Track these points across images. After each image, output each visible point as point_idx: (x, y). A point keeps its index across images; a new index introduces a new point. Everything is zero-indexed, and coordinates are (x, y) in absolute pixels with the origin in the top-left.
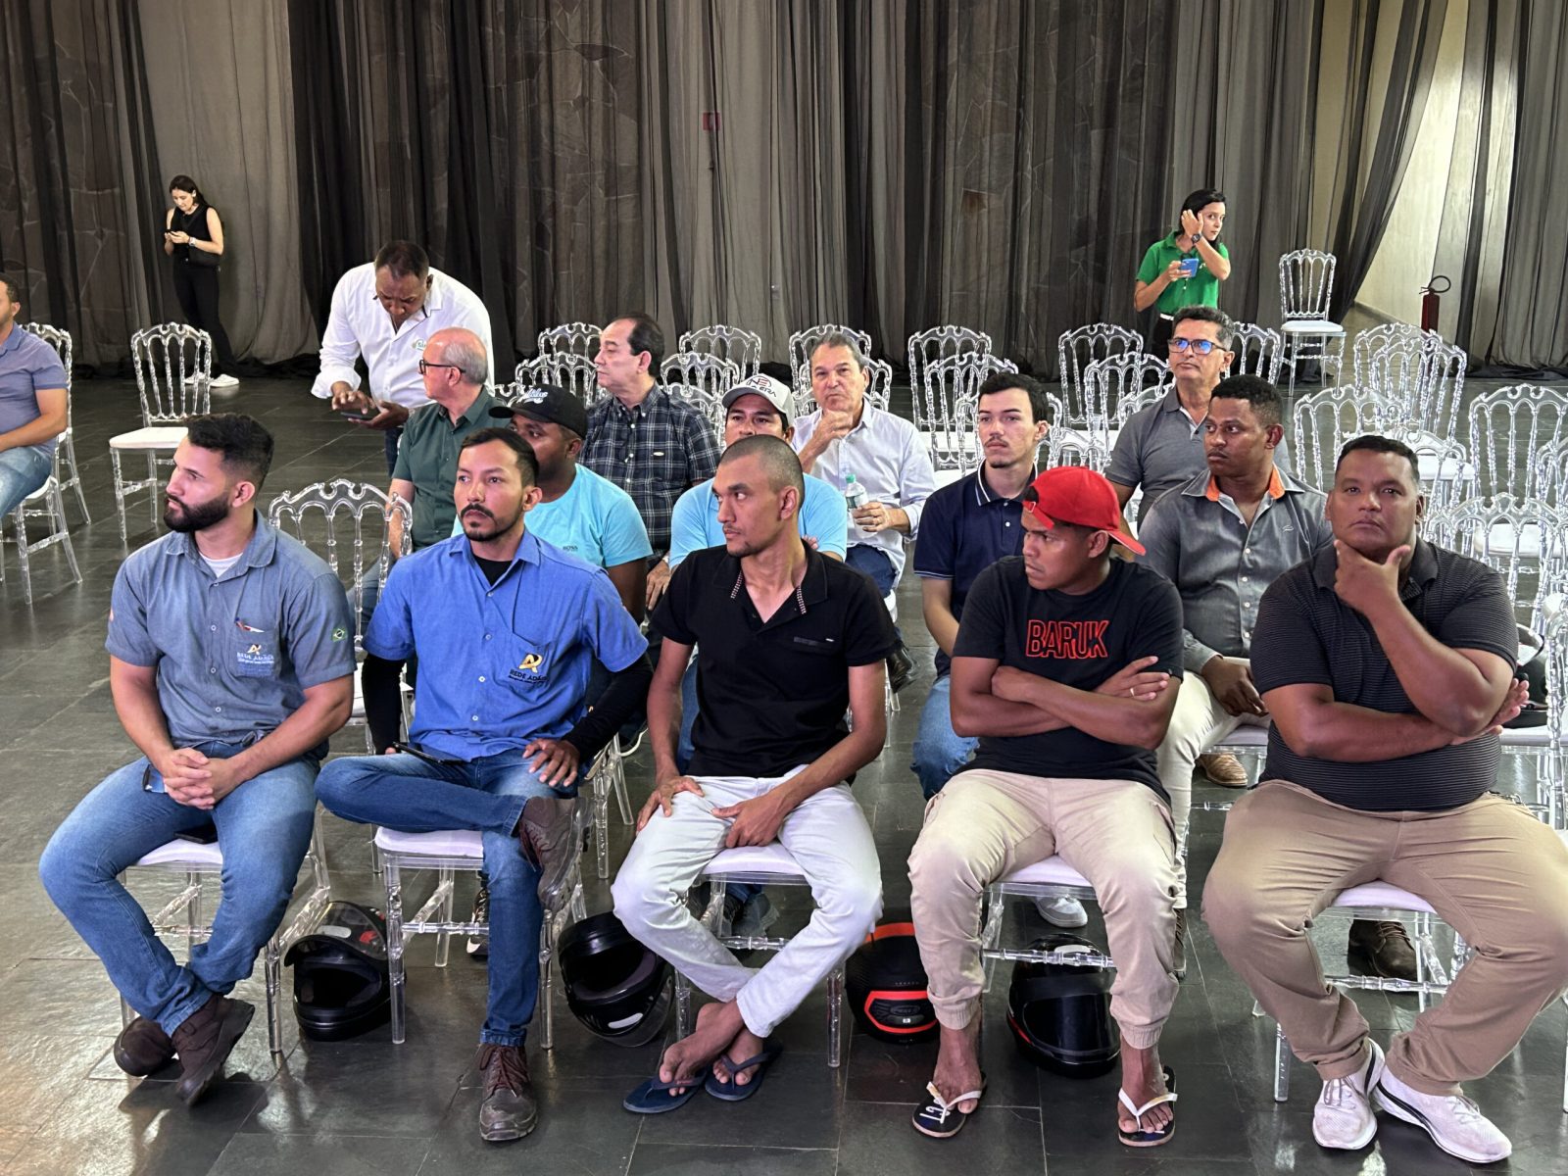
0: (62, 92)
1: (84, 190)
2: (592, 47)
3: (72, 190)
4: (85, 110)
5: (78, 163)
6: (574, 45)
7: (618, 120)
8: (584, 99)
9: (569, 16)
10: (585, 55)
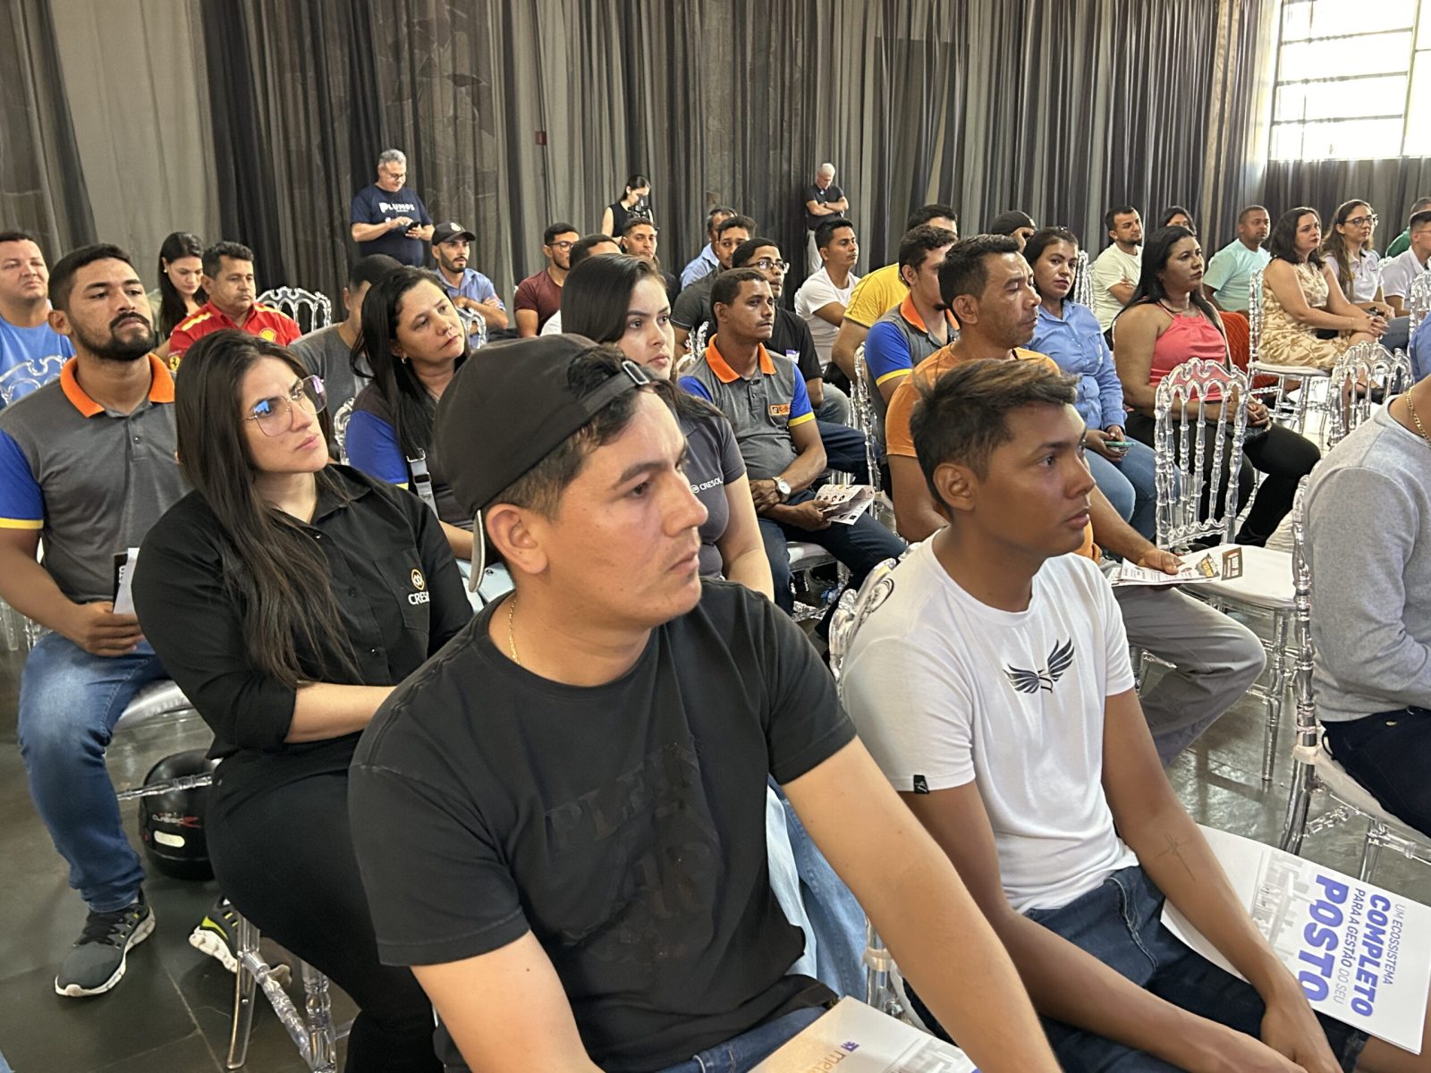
2: (463, 77)
6: (446, 74)
7: (480, 135)
8: (456, 117)
9: (442, 50)
10: (455, 82)
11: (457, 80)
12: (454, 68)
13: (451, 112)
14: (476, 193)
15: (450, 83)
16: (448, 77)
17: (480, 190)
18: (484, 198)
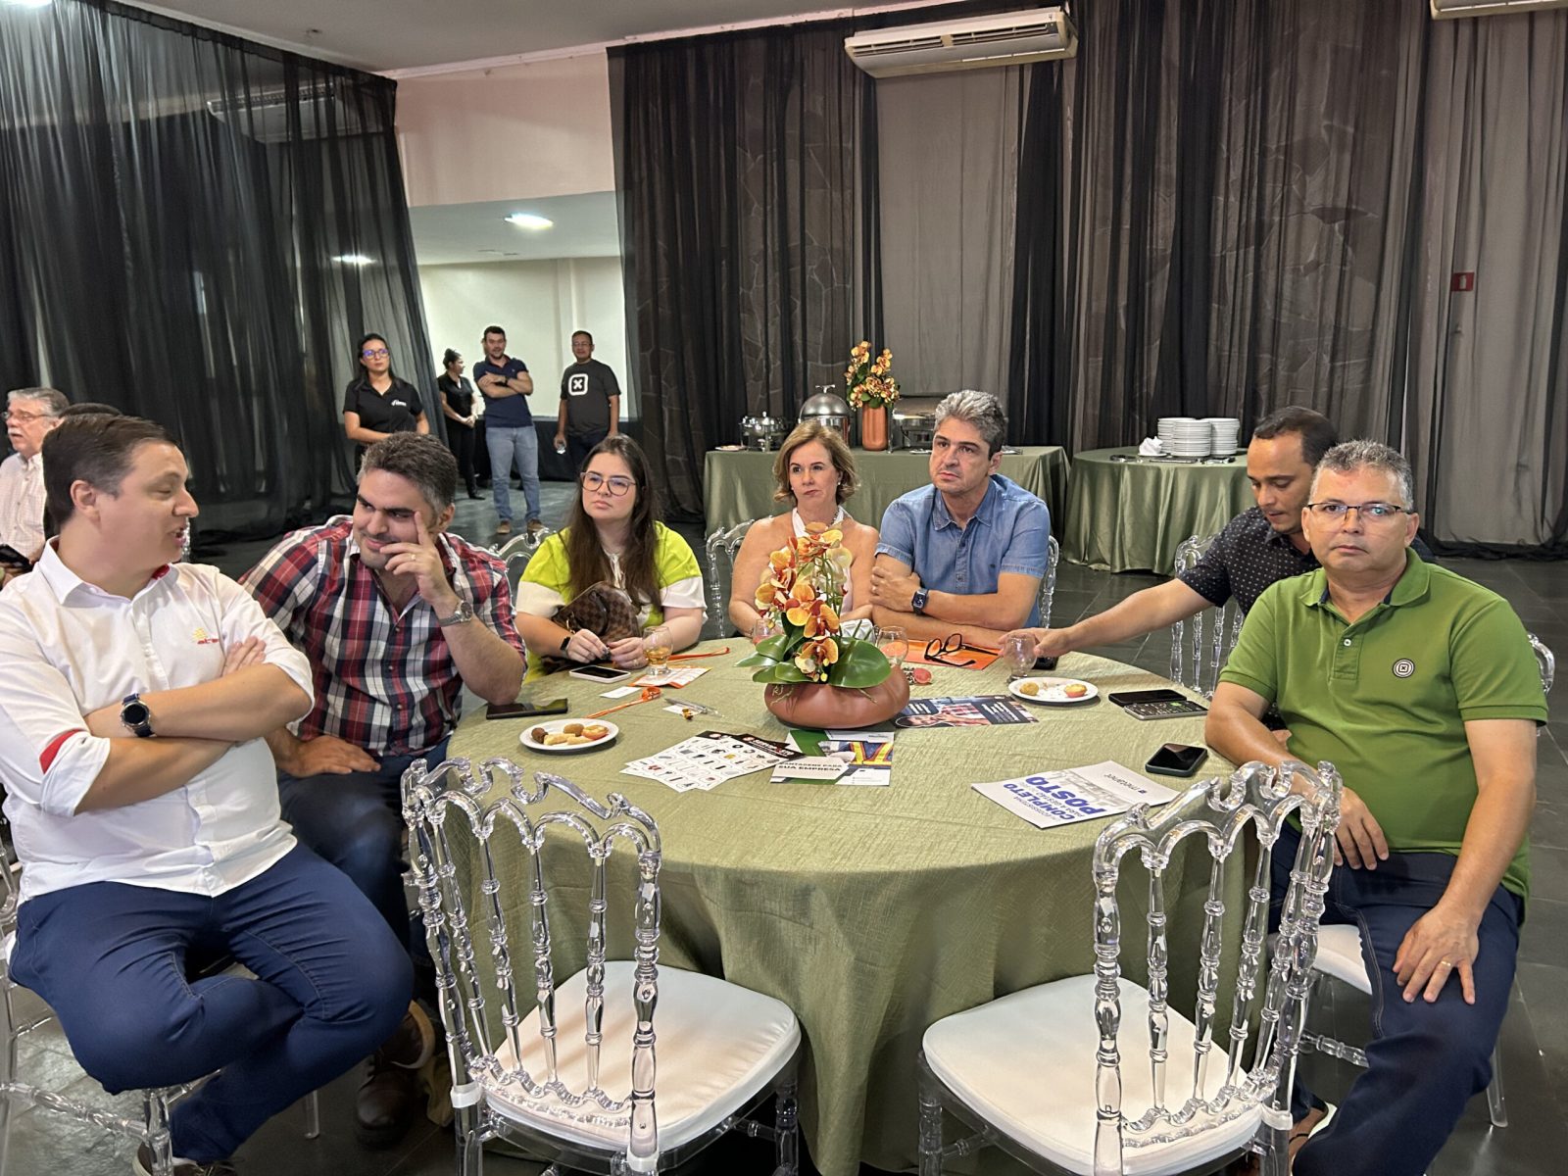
0: (808, 276)
1: (820, 363)
2: (1333, 209)
3: (809, 363)
4: (825, 292)
5: (817, 340)
6: (1313, 208)
7: (1351, 280)
8: (1317, 264)
9: (1308, 178)
10: (1322, 218)
11: (1327, 214)
12: (1324, 197)
13: (1312, 257)
14: (1333, 359)
15: (1315, 218)
16: (1313, 212)
17: (1340, 355)
18: (1344, 366)
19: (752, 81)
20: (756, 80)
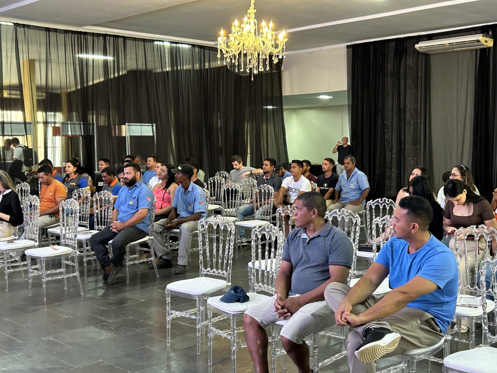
0: (407, 117)
1: (410, 146)
3: (406, 146)
4: (412, 122)
5: (409, 138)
19: (391, 55)
20: (392, 55)
